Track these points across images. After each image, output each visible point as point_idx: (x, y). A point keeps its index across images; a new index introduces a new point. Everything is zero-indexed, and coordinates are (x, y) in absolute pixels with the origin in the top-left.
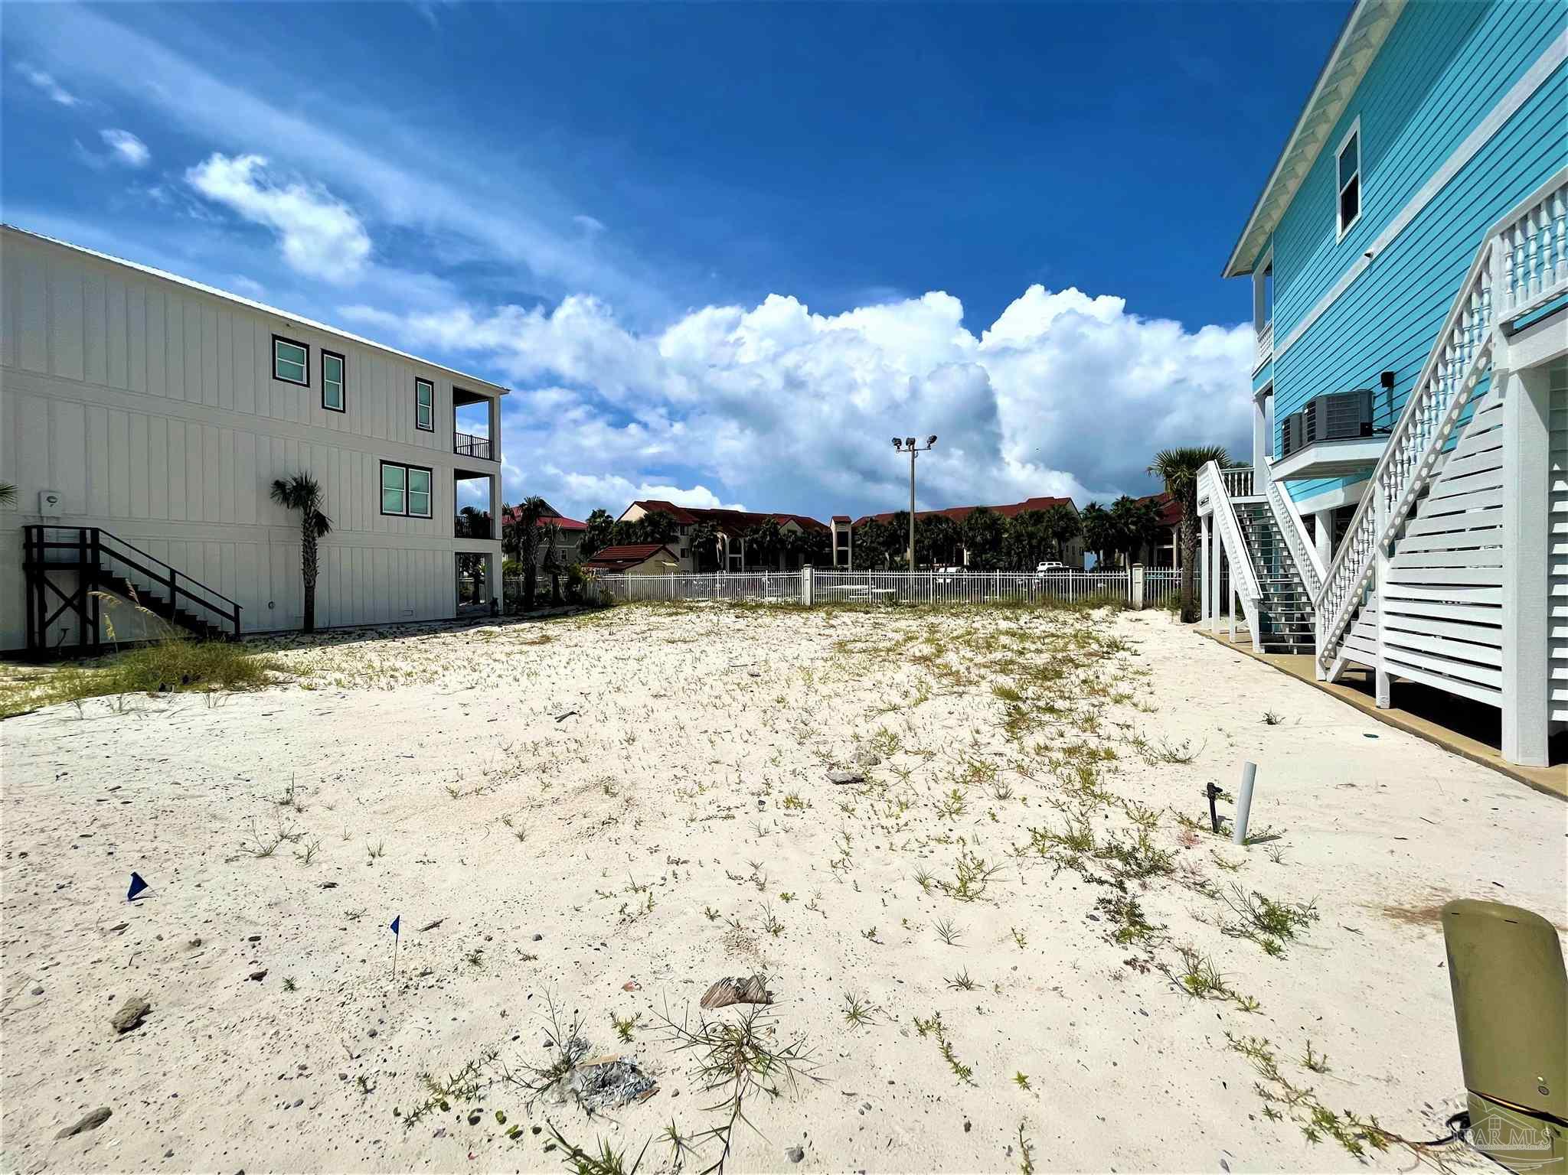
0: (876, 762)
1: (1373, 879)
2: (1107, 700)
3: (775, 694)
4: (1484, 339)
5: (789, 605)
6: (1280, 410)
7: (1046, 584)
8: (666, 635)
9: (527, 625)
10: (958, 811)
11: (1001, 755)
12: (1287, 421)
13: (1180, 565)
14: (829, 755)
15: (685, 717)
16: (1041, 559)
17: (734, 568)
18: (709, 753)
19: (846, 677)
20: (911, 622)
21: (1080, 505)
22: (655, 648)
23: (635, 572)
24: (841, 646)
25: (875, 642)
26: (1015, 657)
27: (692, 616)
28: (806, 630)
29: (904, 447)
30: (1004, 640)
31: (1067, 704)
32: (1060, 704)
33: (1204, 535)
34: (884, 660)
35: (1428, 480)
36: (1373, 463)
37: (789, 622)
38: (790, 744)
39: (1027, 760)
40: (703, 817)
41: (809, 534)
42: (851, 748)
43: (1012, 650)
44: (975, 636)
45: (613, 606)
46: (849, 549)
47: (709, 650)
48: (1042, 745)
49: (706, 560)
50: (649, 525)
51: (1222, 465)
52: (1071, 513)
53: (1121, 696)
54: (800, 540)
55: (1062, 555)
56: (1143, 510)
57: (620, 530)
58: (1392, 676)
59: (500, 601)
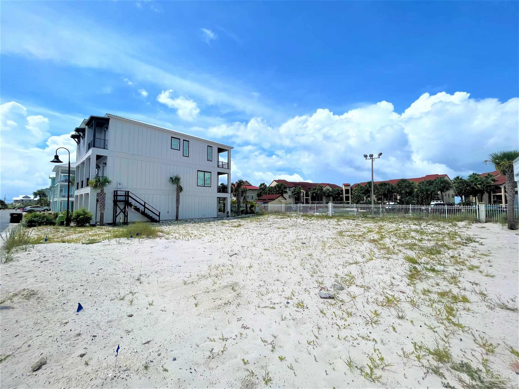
0: (342, 289)
2: (464, 267)
3: (309, 252)
5: (323, 216)
7: (434, 211)
8: (278, 226)
9: (236, 220)
10: (376, 322)
11: (403, 293)
13: (506, 202)
14: (322, 283)
15: (272, 258)
16: (433, 199)
17: (307, 202)
18: (276, 276)
19: (339, 247)
20: (372, 224)
22: (272, 230)
23: (272, 203)
24: (341, 233)
25: (354, 232)
26: (417, 242)
27: (289, 219)
28: (329, 226)
29: (368, 157)
30: (413, 234)
31: (442, 268)
32: (438, 268)
34: (357, 240)
37: (323, 223)
38: (308, 276)
39: (417, 297)
40: (264, 306)
41: (334, 190)
42: (332, 281)
43: (416, 239)
44: (399, 232)
45: (264, 215)
46: (350, 195)
47: (291, 232)
48: (426, 289)
49: (297, 200)
50: (278, 188)
52: (447, 180)
53: (473, 266)
54: (331, 192)
55: (443, 198)
56: (484, 179)
57: (269, 190)
59: (230, 212)
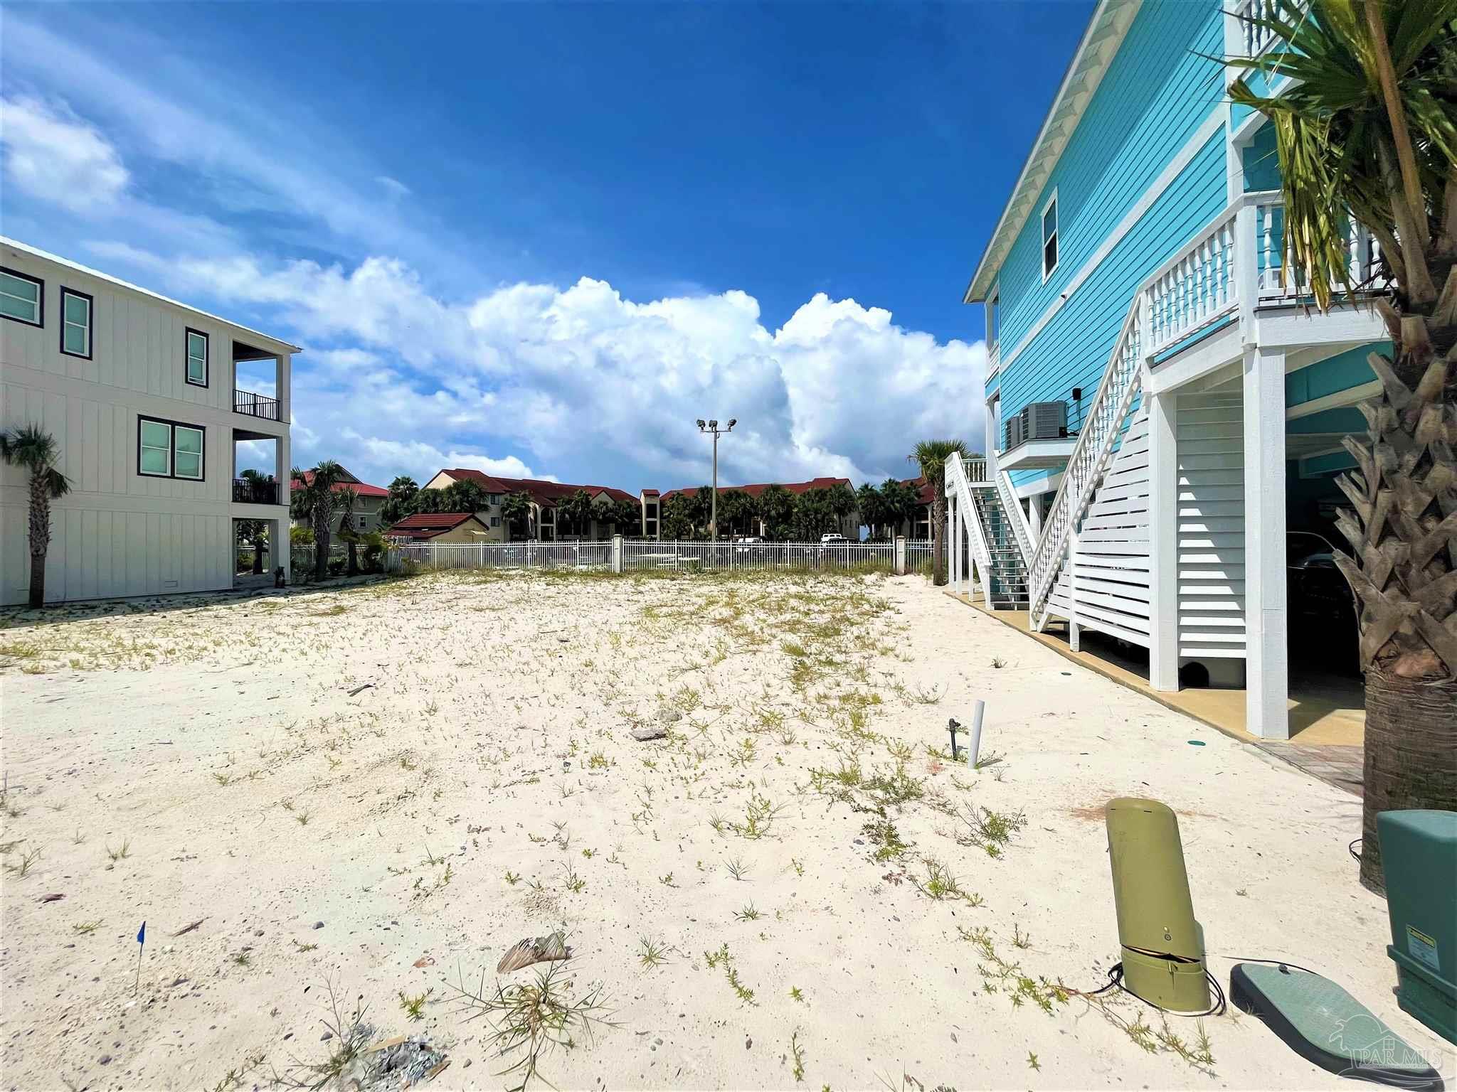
0: (678, 718)
1: (1065, 788)
2: (875, 652)
3: (584, 657)
4: (1137, 368)
5: (600, 573)
6: (1005, 413)
7: (830, 554)
8: (473, 603)
10: (748, 759)
11: (787, 705)
12: (1009, 423)
13: (933, 538)
14: (633, 714)
15: (490, 683)
16: (824, 531)
17: (546, 536)
18: (515, 719)
19: (652, 640)
20: (713, 588)
21: (857, 485)
22: (461, 616)
23: (442, 541)
24: (648, 611)
25: (679, 607)
26: (801, 617)
27: (502, 584)
28: (616, 596)
29: (707, 428)
30: (793, 602)
31: (843, 657)
32: (838, 658)
33: (950, 513)
34: (688, 623)
35: (1102, 474)
36: (1067, 458)
37: (599, 589)
38: (597, 705)
39: (809, 708)
40: (508, 782)
41: (620, 506)
42: (655, 706)
43: (799, 612)
44: (768, 600)
45: (418, 575)
46: (658, 520)
47: (518, 617)
48: (822, 694)
49: (518, 531)
50: (458, 493)
51: (963, 457)
52: (849, 492)
53: (886, 649)
54: (611, 510)
55: (841, 528)
56: (905, 491)
57: (426, 498)
58: (1080, 626)
59: (287, 570)
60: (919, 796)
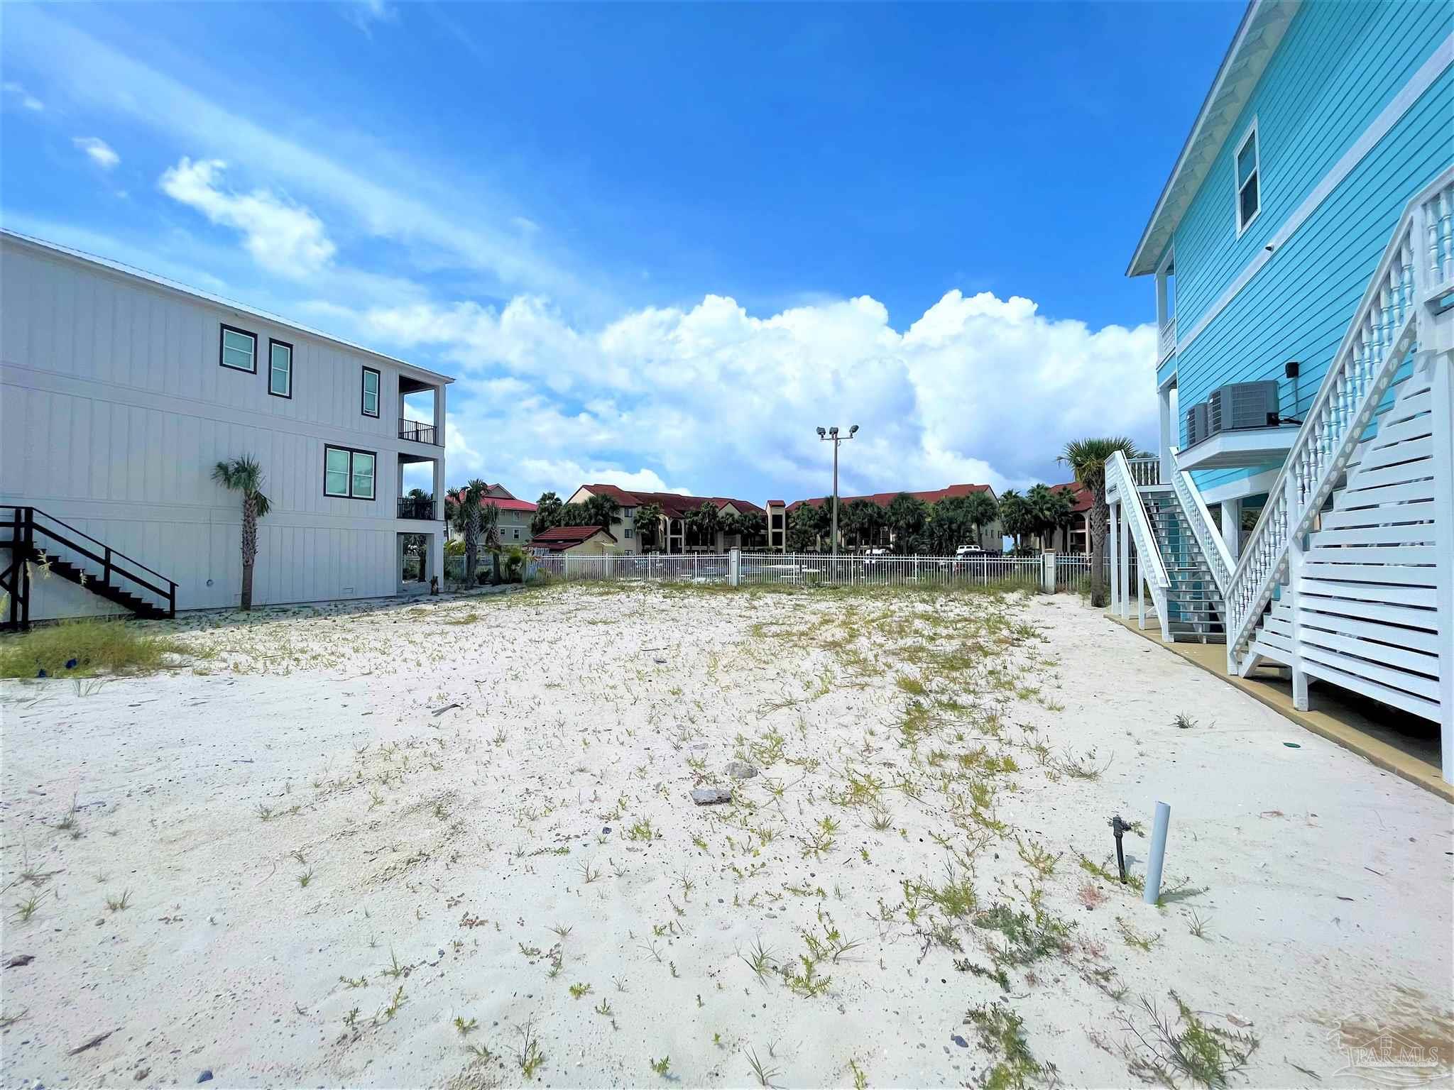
0: (752, 773)
2: (1012, 694)
3: (673, 684)
4: (1408, 318)
5: (717, 586)
6: (1184, 402)
7: (963, 568)
8: (589, 615)
9: (460, 603)
10: (824, 849)
11: (890, 765)
12: (1192, 412)
13: (1091, 551)
14: (702, 765)
15: (569, 709)
16: (961, 542)
17: (675, 549)
18: (579, 757)
19: (751, 665)
20: (831, 604)
21: (999, 491)
22: (575, 629)
23: (575, 553)
24: (757, 630)
25: (790, 625)
26: (925, 643)
27: (623, 596)
28: (728, 611)
29: (828, 435)
30: (918, 624)
31: (970, 699)
32: (965, 699)
33: (1112, 521)
34: (796, 646)
35: (1345, 470)
36: (1285, 452)
37: (713, 603)
38: (666, 749)
39: (918, 773)
40: (534, 850)
41: (745, 517)
42: (729, 757)
43: (923, 636)
44: (889, 620)
45: (550, 585)
46: (783, 531)
47: (626, 631)
48: (937, 752)
49: (649, 541)
50: (593, 507)
51: (1129, 456)
52: (988, 499)
53: (1027, 689)
54: (738, 522)
55: (980, 539)
56: (1057, 497)
57: (568, 512)
58: (1308, 676)
59: (441, 580)
60: (1066, 950)
